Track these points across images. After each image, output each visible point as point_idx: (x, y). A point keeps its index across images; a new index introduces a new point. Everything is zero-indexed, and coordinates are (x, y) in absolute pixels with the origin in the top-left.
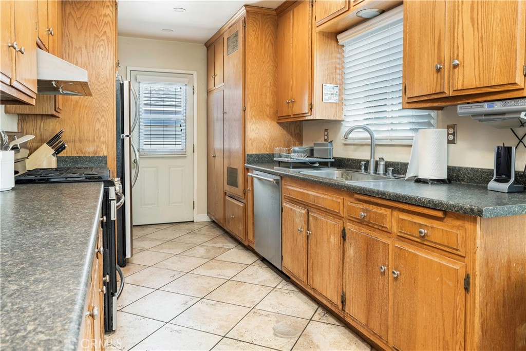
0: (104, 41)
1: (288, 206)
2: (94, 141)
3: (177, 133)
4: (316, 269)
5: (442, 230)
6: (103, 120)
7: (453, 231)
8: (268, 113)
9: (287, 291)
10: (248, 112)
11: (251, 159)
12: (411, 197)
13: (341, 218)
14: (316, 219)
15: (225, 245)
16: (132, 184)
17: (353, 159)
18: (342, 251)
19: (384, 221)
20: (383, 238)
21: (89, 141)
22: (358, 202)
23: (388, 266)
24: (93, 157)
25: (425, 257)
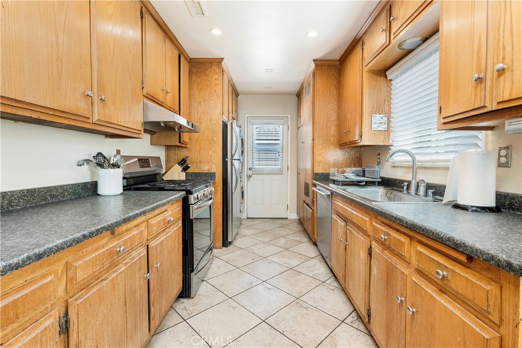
0: (214, 96)
1: (334, 217)
2: (208, 162)
3: (276, 157)
4: (350, 276)
5: (466, 278)
6: (214, 149)
7: (481, 284)
8: (332, 141)
9: (332, 288)
10: (316, 141)
11: (318, 177)
12: (428, 230)
13: (369, 236)
14: (351, 232)
15: (301, 238)
16: (233, 192)
17: (399, 180)
18: (369, 267)
19: (402, 248)
20: (401, 267)
21: (205, 162)
22: (381, 224)
23: (406, 297)
24: (207, 173)
25: (444, 305)
